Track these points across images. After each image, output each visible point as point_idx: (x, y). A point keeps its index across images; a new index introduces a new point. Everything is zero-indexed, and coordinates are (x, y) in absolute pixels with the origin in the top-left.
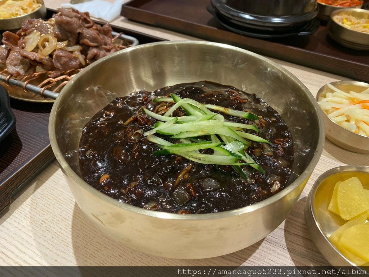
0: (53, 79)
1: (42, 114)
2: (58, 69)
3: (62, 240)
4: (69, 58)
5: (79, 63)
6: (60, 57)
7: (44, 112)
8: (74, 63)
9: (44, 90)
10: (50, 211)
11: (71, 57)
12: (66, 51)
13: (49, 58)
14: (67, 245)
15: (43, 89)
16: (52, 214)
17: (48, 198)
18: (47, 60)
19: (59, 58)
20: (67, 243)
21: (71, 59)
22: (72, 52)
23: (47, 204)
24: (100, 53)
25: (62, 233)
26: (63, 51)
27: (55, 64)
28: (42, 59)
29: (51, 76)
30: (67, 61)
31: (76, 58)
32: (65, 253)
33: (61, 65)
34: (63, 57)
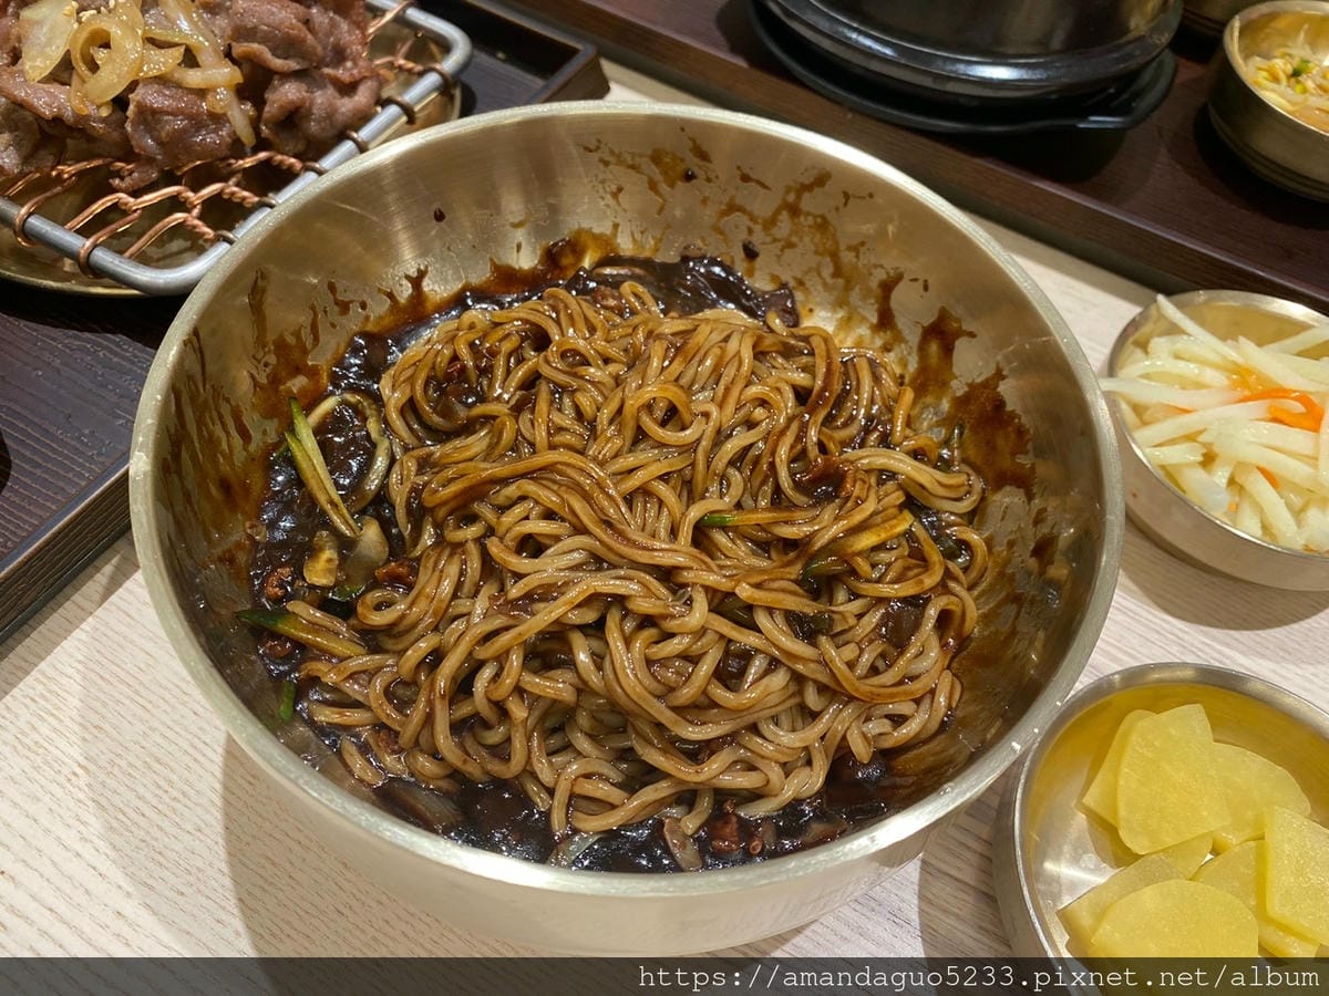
0: (131, 200)
1: (87, 335)
2: (150, 160)
3: (144, 841)
4: (190, 117)
5: (228, 140)
6: (155, 112)
7: (95, 327)
8: (209, 138)
9: (95, 246)
10: (106, 726)
11: (199, 114)
12: (179, 86)
13: (113, 111)
14: (162, 860)
15: (88, 243)
16: (113, 740)
17: (101, 677)
18: (103, 120)
19: (149, 116)
20: (160, 853)
21: (198, 122)
22: (202, 93)
23: (97, 699)
24: (312, 104)
25: (143, 815)
26: (168, 88)
27: (133, 143)
28: (87, 118)
29: (123, 185)
30: (184, 130)
31: (218, 119)
32: (151, 888)
33: (160, 143)
34: (168, 114)
